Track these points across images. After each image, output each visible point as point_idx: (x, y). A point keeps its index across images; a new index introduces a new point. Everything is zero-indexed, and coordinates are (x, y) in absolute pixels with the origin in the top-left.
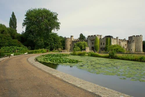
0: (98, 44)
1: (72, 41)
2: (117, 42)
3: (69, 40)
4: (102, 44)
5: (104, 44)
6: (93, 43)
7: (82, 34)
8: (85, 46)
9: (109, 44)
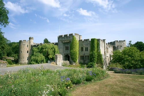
0: (77, 49)
1: (32, 46)
2: (105, 47)
3: (27, 44)
4: (84, 49)
5: (87, 49)
6: (67, 48)
7: (47, 39)
8: (54, 52)
9: (96, 50)
